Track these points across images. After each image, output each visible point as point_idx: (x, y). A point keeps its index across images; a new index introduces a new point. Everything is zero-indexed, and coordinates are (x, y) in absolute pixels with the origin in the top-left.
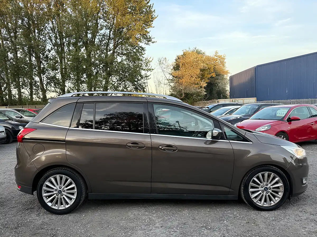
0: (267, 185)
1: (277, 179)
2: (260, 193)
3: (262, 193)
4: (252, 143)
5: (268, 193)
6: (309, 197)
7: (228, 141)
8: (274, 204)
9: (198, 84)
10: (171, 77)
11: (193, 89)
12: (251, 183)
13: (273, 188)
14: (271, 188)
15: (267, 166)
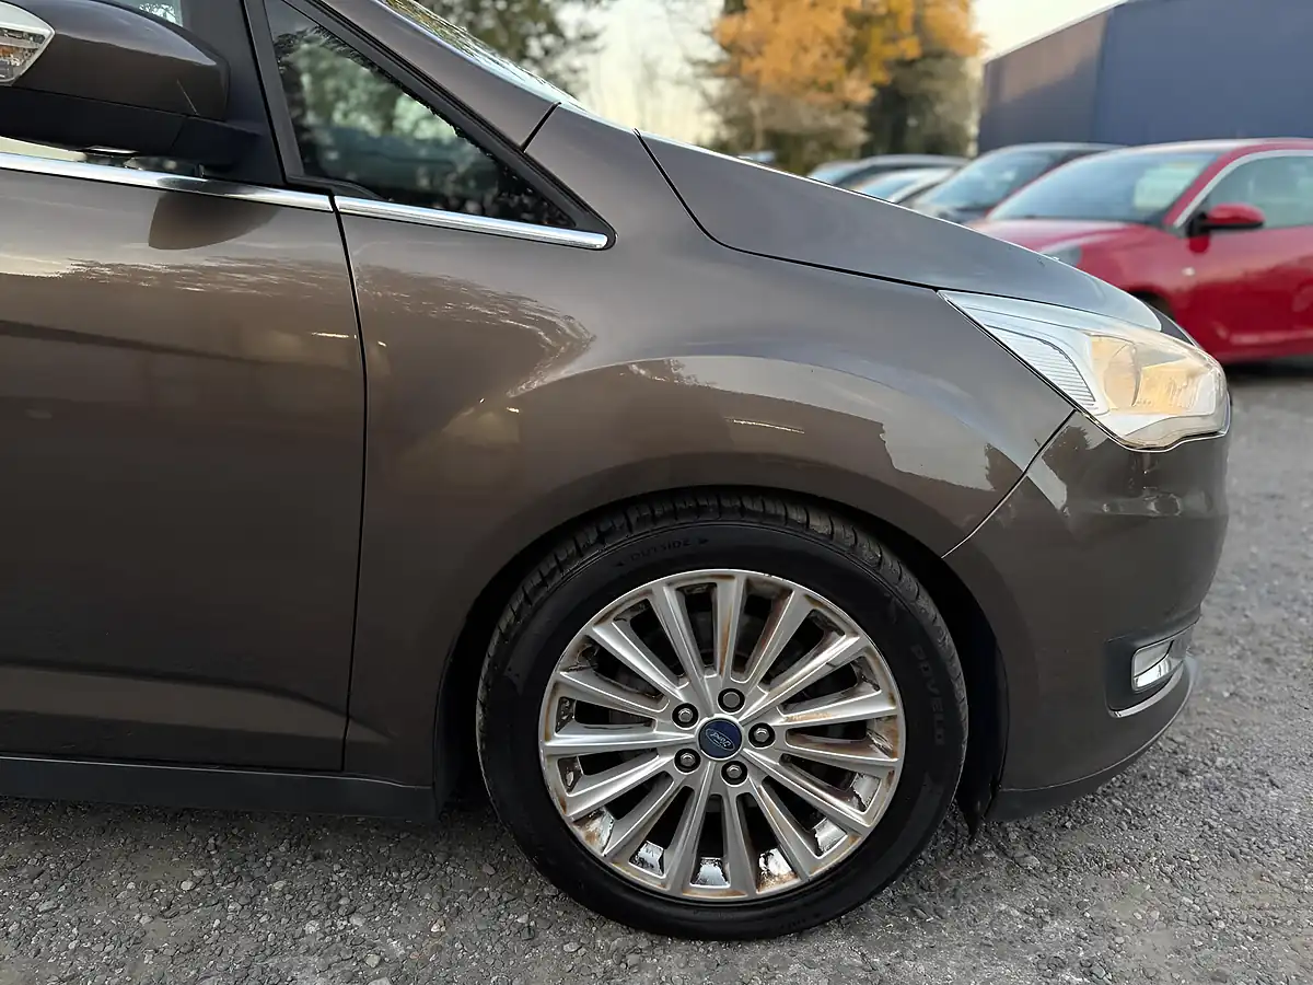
0: (732, 699)
1: (839, 648)
2: (661, 778)
3: (675, 771)
4: (600, 240)
5: (742, 777)
6: (1184, 772)
7: (321, 201)
8: (796, 882)
9: (829, 88)
10: (712, 52)
11: (807, 115)
12: (561, 674)
13: (795, 733)
14: (770, 730)
15: (748, 505)
